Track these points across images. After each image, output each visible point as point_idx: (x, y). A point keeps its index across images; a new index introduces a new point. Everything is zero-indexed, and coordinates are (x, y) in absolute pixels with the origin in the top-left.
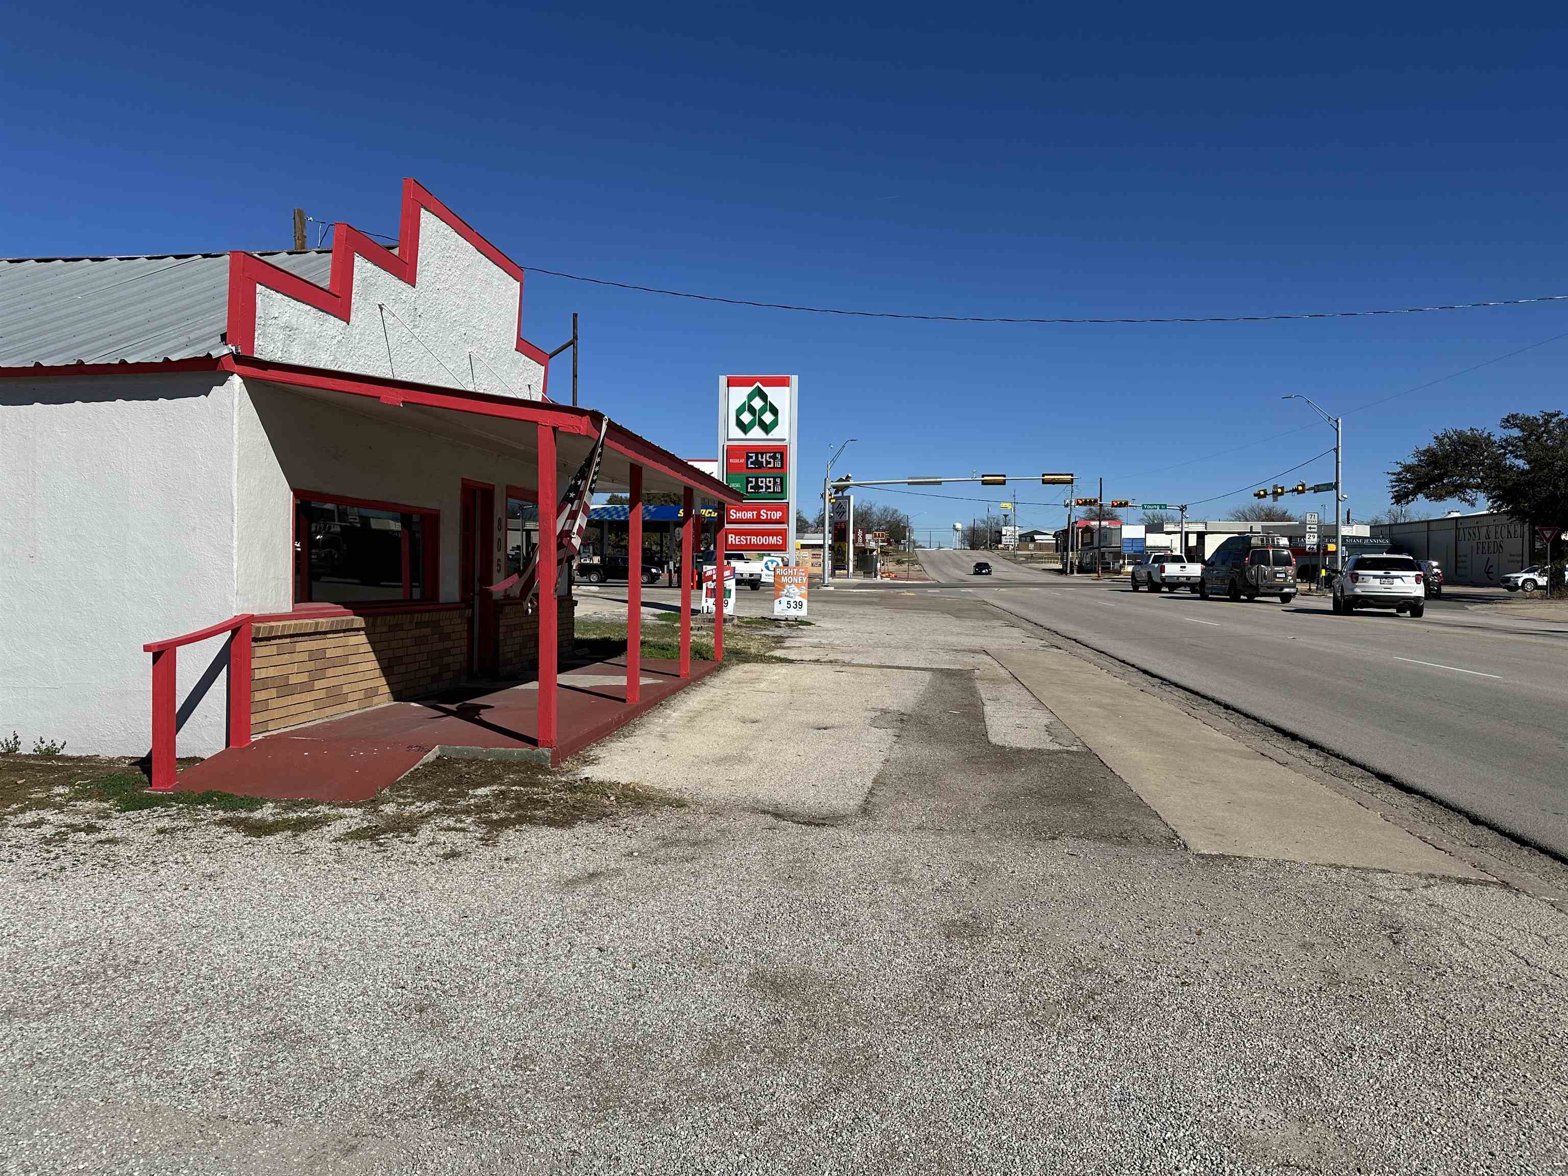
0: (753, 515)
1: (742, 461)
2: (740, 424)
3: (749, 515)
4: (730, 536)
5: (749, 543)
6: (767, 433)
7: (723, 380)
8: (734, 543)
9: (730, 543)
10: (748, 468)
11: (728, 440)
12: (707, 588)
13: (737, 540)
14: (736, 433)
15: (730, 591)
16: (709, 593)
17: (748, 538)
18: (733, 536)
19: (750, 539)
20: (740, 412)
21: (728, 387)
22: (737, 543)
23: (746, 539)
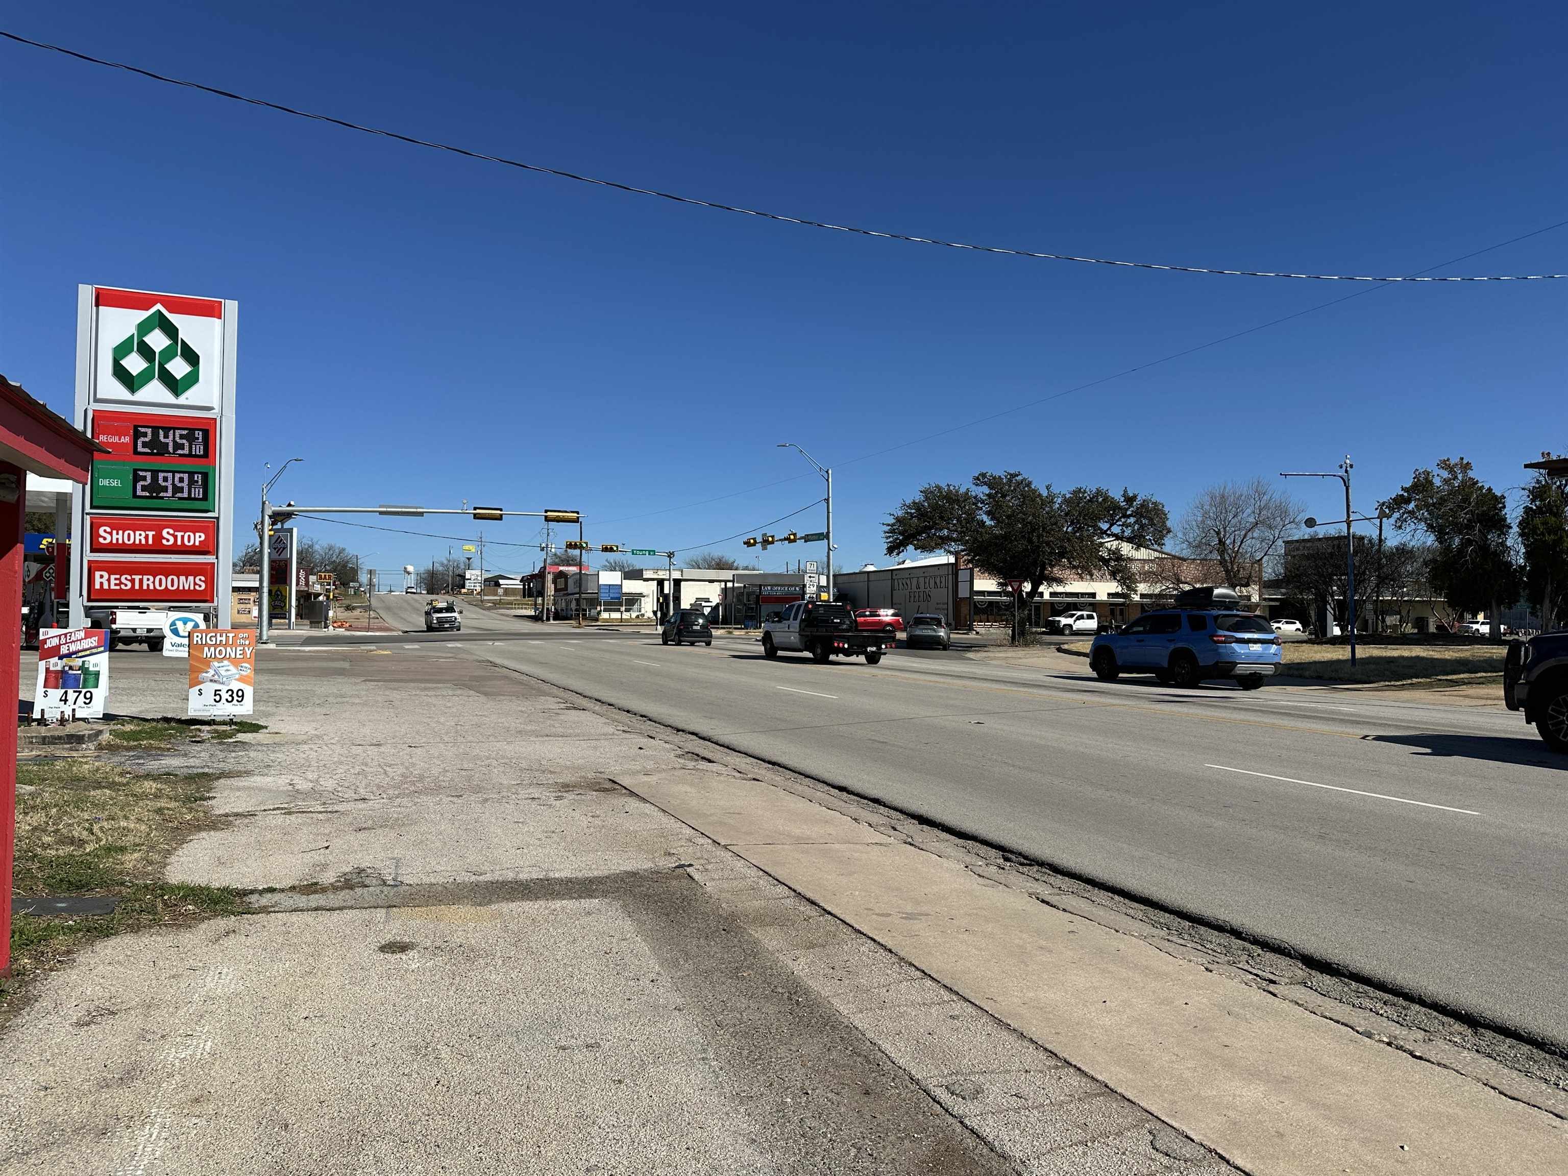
0: (147, 537)
1: (126, 440)
2: (121, 373)
3: (139, 537)
4: (98, 574)
5: (137, 587)
6: (177, 394)
7: (86, 293)
8: (106, 586)
9: (97, 586)
10: (136, 452)
11: (96, 400)
12: (47, 670)
13: (113, 582)
14: (110, 387)
15: (97, 674)
16: (52, 680)
17: (137, 578)
18: (106, 575)
19: (141, 581)
20: (121, 351)
21: (97, 305)
22: (113, 587)
23: (133, 581)
